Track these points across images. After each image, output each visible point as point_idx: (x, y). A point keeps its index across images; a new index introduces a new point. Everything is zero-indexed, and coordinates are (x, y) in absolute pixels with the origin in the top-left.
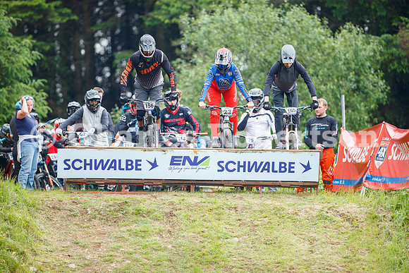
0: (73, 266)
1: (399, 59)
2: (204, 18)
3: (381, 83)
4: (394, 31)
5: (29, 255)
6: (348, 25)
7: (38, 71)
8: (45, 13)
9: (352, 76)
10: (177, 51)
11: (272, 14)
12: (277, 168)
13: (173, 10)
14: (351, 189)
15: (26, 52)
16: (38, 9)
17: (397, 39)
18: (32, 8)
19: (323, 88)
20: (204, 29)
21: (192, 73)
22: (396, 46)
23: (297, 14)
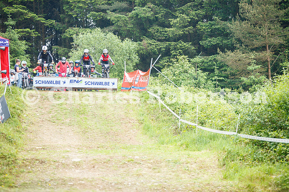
0: (38, 115)
1: (143, 49)
2: (81, 36)
3: (137, 57)
4: (141, 41)
5: (24, 111)
6: (127, 39)
7: (27, 52)
8: (30, 33)
9: (128, 55)
10: (72, 46)
11: (103, 35)
12: (104, 84)
13: (71, 33)
14: (127, 91)
15: (24, 46)
16: (28, 32)
17: (142, 43)
18: (25, 32)
19: (119, 58)
20: (80, 39)
21: (77, 53)
22: (141, 45)
23: (111, 35)
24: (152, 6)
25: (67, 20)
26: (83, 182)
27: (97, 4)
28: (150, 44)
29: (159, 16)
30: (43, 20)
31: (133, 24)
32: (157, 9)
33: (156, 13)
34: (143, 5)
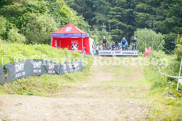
3: (164, 41)
4: (169, 34)
5: (91, 66)
12: (131, 53)
18: (117, 31)
23: (151, 31)
24: (174, 17)
25: (137, 25)
26: (75, 96)
27: (150, 17)
28: (173, 35)
29: (178, 22)
30: (125, 25)
31: (166, 26)
32: (177, 18)
33: (177, 21)
34: (171, 17)
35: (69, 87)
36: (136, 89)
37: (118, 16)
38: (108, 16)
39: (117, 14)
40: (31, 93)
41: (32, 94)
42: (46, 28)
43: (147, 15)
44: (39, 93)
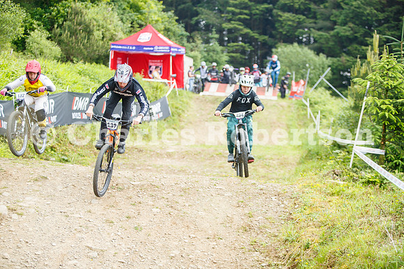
1: (341, 65)
3: (330, 71)
6: (321, 54)
8: (244, 47)
17: (341, 59)
23: (306, 50)
27: (305, 22)
30: (256, 36)
31: (334, 41)
32: (357, 28)
35: (140, 151)
36: (271, 161)
37: (242, 17)
38: (223, 15)
39: (241, 14)
40: (66, 158)
41: (67, 161)
42: (101, 33)
43: (299, 19)
44: (81, 158)
